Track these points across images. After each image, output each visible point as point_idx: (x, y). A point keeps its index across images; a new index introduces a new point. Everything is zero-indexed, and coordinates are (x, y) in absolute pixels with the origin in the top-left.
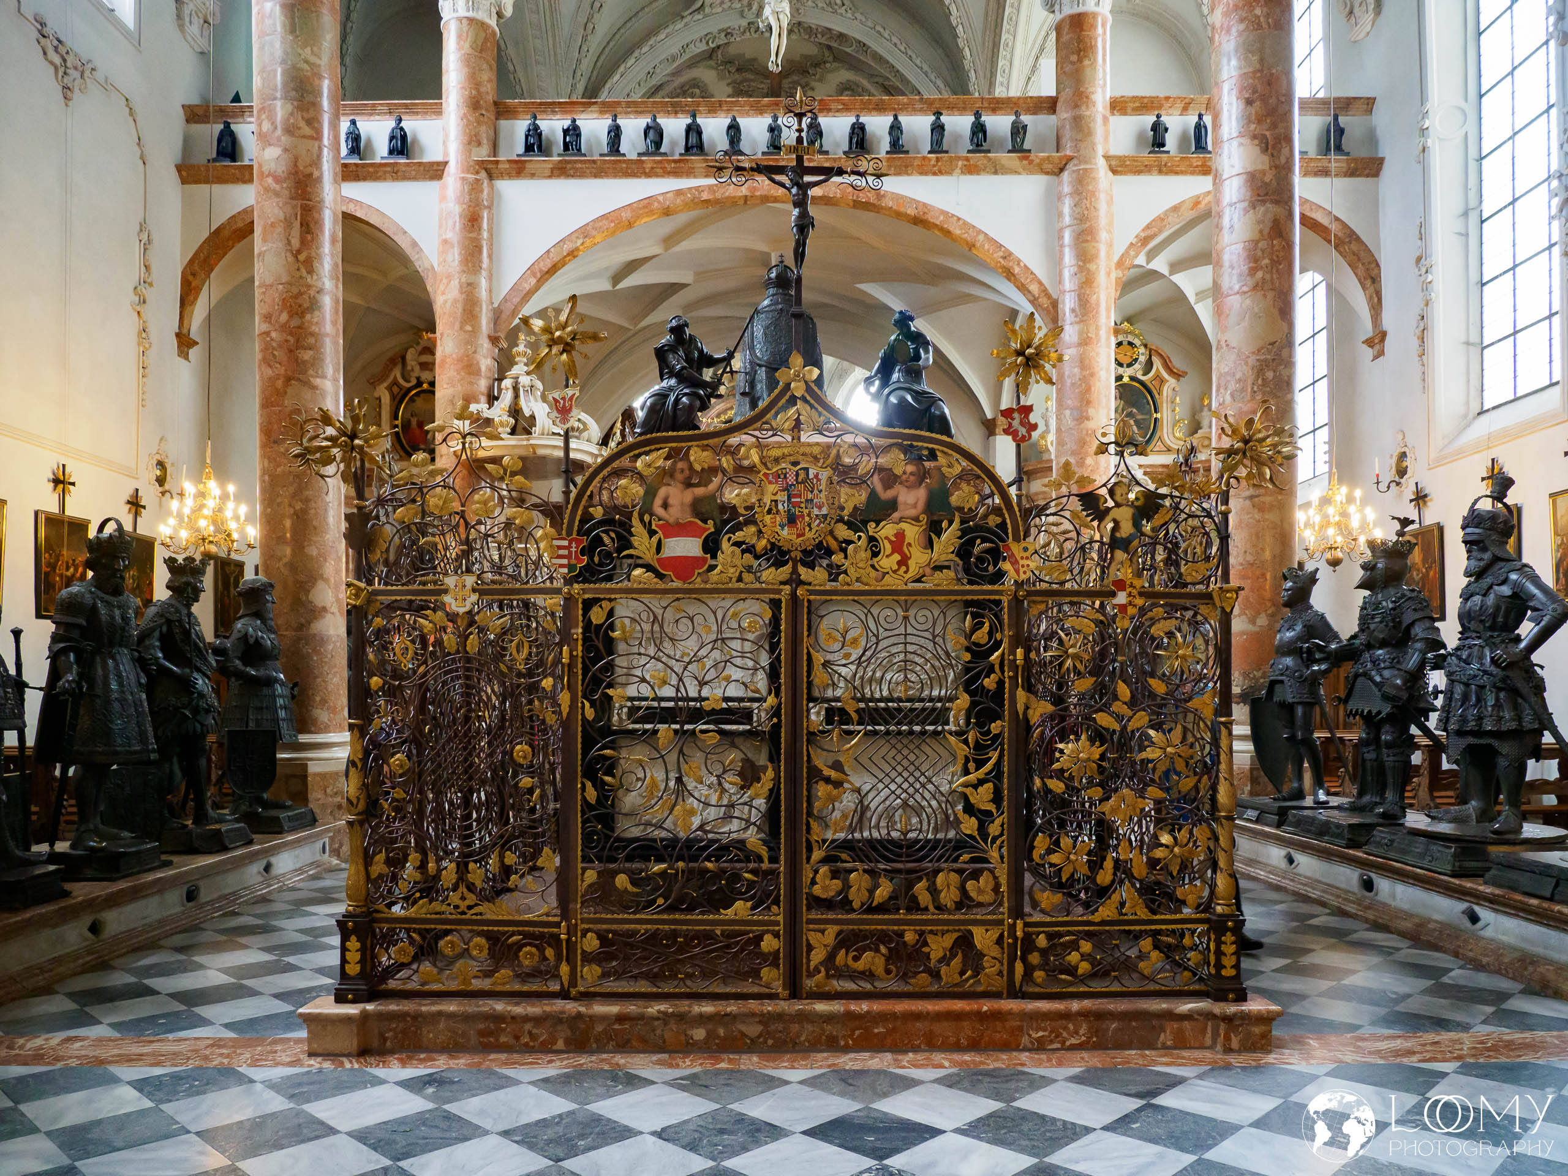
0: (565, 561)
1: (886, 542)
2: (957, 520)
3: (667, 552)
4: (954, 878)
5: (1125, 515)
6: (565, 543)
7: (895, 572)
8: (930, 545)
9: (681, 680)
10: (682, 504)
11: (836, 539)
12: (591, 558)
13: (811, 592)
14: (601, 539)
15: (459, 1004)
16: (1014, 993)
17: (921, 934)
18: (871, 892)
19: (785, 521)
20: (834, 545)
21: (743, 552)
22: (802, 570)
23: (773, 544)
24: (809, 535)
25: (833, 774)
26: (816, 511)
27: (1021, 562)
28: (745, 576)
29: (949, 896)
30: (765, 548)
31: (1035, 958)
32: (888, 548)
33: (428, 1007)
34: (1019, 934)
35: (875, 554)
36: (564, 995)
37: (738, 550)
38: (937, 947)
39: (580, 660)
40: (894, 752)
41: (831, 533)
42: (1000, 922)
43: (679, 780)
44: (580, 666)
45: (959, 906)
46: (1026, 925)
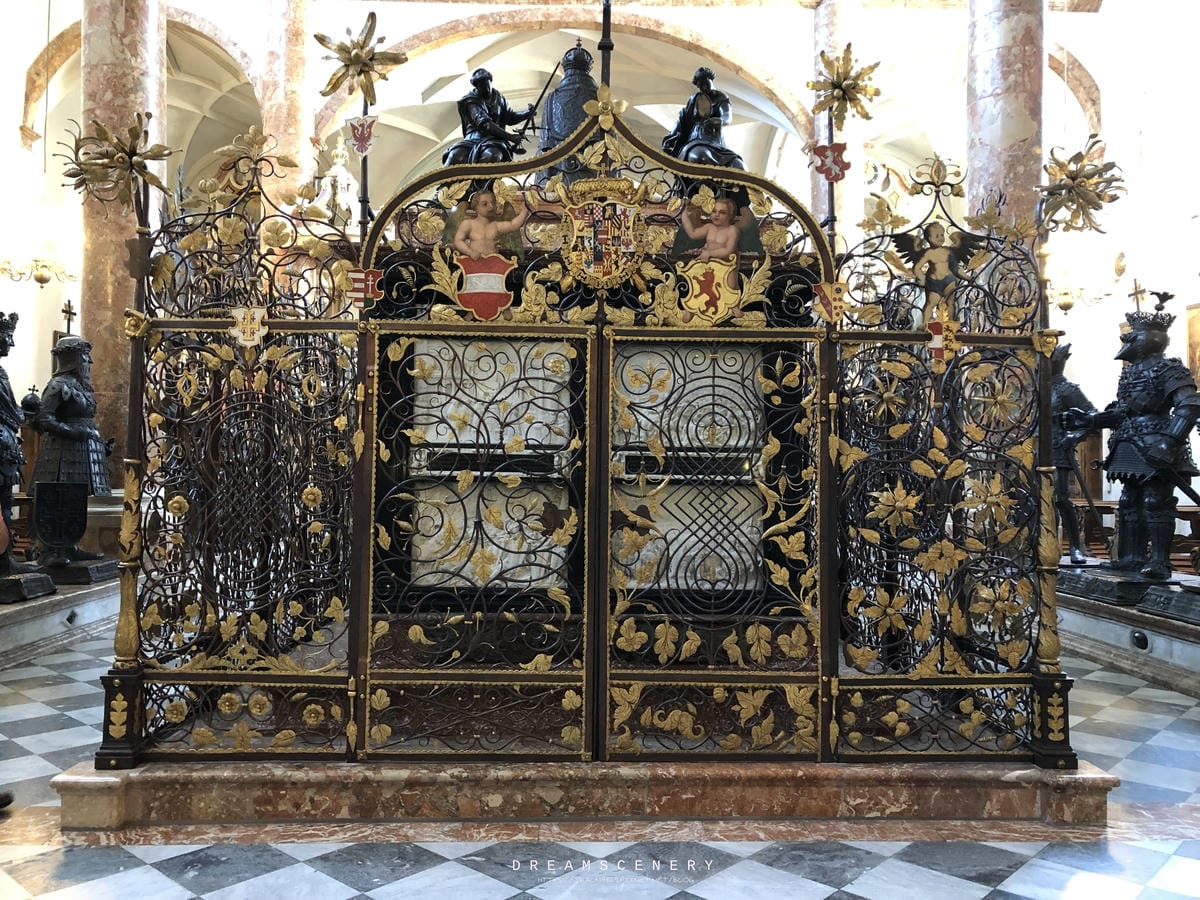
0: (361, 295)
1: (694, 281)
2: (768, 260)
3: (468, 289)
4: (765, 631)
5: (940, 257)
6: (362, 276)
7: (703, 313)
8: (740, 285)
9: (482, 421)
10: (485, 238)
11: (643, 278)
12: (389, 292)
13: (618, 332)
14: (400, 272)
15: (236, 769)
16: (829, 756)
17: (729, 690)
18: (678, 645)
19: (591, 258)
20: (641, 284)
21: (548, 290)
22: (608, 309)
23: (578, 282)
24: (616, 273)
25: (639, 520)
26: (623, 249)
27: (834, 304)
28: (550, 314)
29: (760, 651)
30: (571, 286)
31: (850, 718)
32: (697, 288)
33: (200, 773)
34: (835, 692)
35: (684, 294)
36: (350, 757)
37: (542, 288)
38: (749, 704)
39: (376, 398)
40: (701, 497)
41: (638, 271)
42: (814, 680)
43: (478, 525)
44: (375, 404)
45: (770, 660)
46: (841, 682)
